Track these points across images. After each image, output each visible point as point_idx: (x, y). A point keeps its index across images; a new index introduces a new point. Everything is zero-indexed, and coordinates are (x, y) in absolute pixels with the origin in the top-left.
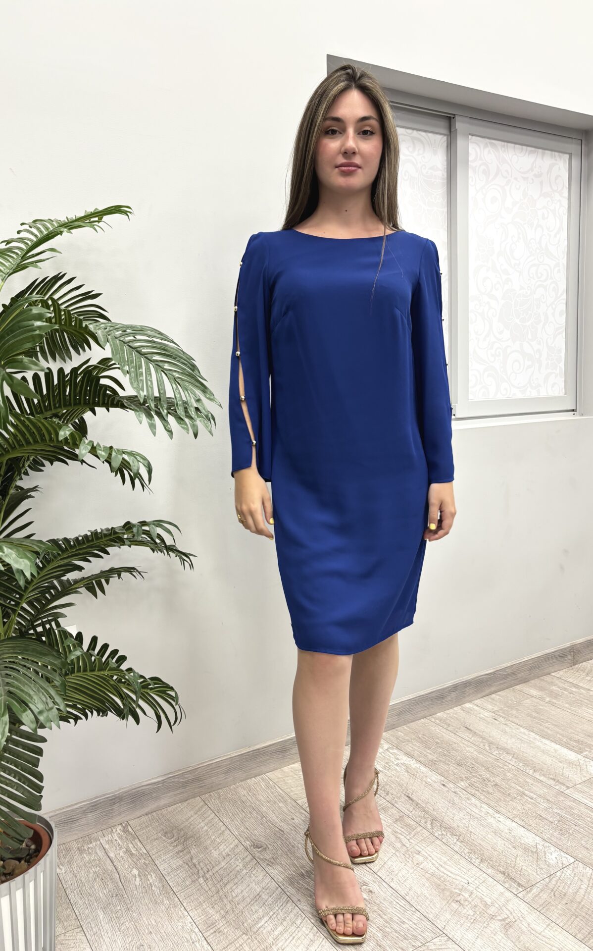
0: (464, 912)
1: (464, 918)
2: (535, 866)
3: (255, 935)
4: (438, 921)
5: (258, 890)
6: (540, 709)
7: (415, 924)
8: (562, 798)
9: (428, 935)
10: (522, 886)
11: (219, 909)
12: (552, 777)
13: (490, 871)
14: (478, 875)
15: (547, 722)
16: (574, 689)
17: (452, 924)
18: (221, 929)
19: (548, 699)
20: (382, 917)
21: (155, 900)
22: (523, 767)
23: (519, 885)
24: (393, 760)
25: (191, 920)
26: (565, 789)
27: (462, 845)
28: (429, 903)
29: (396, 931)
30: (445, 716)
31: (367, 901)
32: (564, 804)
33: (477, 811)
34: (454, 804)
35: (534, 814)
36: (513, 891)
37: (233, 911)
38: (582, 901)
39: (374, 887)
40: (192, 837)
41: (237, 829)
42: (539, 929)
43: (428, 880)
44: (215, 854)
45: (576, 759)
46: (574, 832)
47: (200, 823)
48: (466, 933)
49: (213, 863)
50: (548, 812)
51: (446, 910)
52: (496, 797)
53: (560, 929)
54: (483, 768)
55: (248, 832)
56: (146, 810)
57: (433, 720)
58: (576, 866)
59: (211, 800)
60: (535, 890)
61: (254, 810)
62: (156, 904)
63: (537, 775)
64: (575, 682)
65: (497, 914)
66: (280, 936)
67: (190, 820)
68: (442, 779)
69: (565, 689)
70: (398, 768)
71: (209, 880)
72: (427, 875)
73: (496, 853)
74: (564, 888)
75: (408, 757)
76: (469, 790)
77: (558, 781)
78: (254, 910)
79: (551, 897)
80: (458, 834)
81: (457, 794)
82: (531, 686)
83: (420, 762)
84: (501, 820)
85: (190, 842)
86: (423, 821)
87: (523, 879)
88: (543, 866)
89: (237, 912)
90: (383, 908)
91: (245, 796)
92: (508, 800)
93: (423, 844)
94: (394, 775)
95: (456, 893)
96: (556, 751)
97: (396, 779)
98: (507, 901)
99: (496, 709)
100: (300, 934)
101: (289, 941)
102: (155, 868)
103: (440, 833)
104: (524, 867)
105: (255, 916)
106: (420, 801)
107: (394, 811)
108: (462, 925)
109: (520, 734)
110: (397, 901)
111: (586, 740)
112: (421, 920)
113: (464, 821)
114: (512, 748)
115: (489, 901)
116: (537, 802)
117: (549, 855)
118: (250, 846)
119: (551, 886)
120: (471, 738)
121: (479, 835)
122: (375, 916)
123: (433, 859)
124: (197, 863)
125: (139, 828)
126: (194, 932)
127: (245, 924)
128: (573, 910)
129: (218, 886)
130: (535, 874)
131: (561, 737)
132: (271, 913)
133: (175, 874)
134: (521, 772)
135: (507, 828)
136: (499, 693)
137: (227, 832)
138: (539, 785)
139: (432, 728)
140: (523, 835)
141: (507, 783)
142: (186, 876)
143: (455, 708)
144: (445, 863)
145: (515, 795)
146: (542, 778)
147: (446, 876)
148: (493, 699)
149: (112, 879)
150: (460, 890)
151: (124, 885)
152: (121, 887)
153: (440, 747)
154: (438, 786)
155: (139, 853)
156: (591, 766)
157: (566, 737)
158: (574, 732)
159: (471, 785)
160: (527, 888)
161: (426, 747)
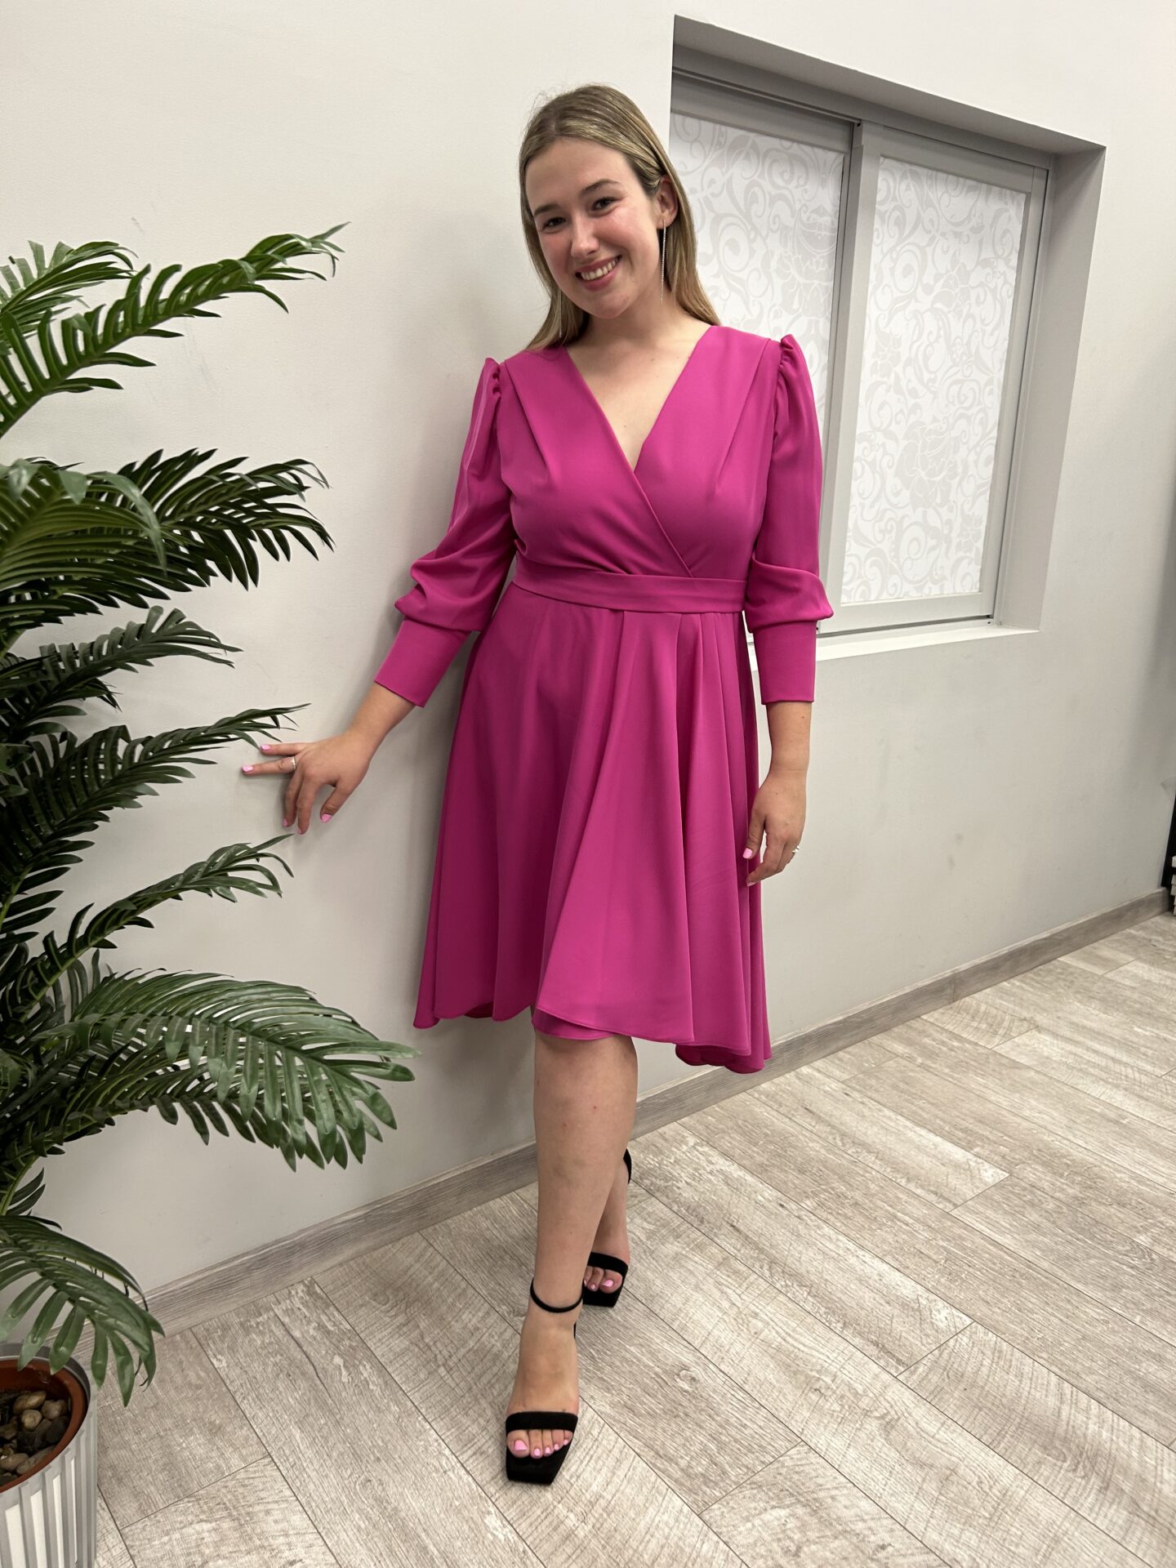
0: (827, 1407)
1: (828, 1417)
2: (918, 1332)
4: (793, 1422)
6: (910, 1077)
7: (760, 1427)
8: (949, 1223)
9: (781, 1444)
10: (904, 1363)
12: (932, 1188)
13: (857, 1341)
14: (841, 1348)
15: (922, 1098)
16: (956, 1044)
17: (813, 1426)
18: (484, 1448)
19: (920, 1060)
20: (713, 1419)
21: (377, 1406)
22: (892, 1174)
23: (899, 1361)
24: (705, 1165)
25: (435, 1436)
26: (950, 1206)
27: (815, 1302)
28: (777, 1393)
29: (736, 1441)
30: (773, 1089)
31: (689, 1394)
32: (951, 1231)
33: (831, 1246)
34: (799, 1235)
35: (912, 1249)
36: (892, 1371)
38: (986, 1384)
39: (697, 1372)
40: (417, 1299)
41: (485, 1286)
42: (932, 1429)
43: (772, 1358)
44: (457, 1327)
45: (965, 1160)
46: (968, 1277)
47: (426, 1277)
48: (833, 1439)
49: (455, 1342)
50: (931, 1245)
51: (802, 1405)
52: (857, 1224)
53: (959, 1429)
54: (836, 1177)
55: (502, 1289)
56: (340, 1258)
57: (756, 1095)
58: (974, 1330)
59: (438, 1237)
60: (921, 1370)
61: (506, 1253)
62: (380, 1412)
63: (912, 1187)
64: (955, 1031)
65: (872, 1408)
67: (410, 1273)
68: (779, 1196)
69: (943, 1043)
70: (712, 1178)
71: (454, 1369)
72: (771, 1351)
73: (863, 1313)
74: (960, 1365)
75: (726, 1159)
76: (819, 1212)
77: (941, 1196)
79: (944, 1380)
80: (808, 1285)
81: (802, 1220)
82: (894, 1038)
83: (744, 1167)
84: (867, 1260)
85: (415, 1309)
86: (757, 1265)
87: (903, 1353)
88: (929, 1332)
91: (488, 1229)
92: (874, 1227)
93: (760, 1302)
94: (708, 1190)
95: (813, 1376)
96: (936, 1146)
97: (713, 1197)
98: (885, 1388)
99: (846, 1076)
100: (600, 1451)
101: (585, 1463)
102: (369, 1353)
103: (783, 1283)
104: (904, 1334)
106: (750, 1232)
107: (714, 1250)
108: (826, 1427)
109: (885, 1120)
110: (733, 1392)
111: (976, 1129)
112: (770, 1421)
113: (815, 1263)
114: (874, 1142)
115: (860, 1389)
116: (915, 1231)
117: (936, 1313)
118: (509, 1313)
119: (942, 1363)
120: (814, 1127)
121: (838, 1285)
122: (703, 1418)
123: (776, 1325)
124: (431, 1343)
125: (331, 1287)
126: (444, 1455)
128: (975, 1399)
129: (469, 1379)
130: (920, 1344)
131: (941, 1123)
133: (401, 1362)
134: (889, 1182)
135: (876, 1272)
136: (849, 1049)
137: (470, 1291)
138: (916, 1203)
139: (757, 1109)
140: (899, 1283)
141: (871, 1201)
142: (419, 1365)
143: (788, 1076)
144: (794, 1330)
145: (884, 1220)
146: (919, 1191)
147: (796, 1350)
148: (840, 1060)
149: (303, 1374)
150: (819, 1372)
151: (325, 1382)
152: (321, 1387)
153: (771, 1142)
154: (773, 1207)
155: (339, 1329)
156: (986, 1171)
157: (950, 1123)
158: (958, 1114)
159: (821, 1205)
160: (910, 1366)
161: (750, 1142)
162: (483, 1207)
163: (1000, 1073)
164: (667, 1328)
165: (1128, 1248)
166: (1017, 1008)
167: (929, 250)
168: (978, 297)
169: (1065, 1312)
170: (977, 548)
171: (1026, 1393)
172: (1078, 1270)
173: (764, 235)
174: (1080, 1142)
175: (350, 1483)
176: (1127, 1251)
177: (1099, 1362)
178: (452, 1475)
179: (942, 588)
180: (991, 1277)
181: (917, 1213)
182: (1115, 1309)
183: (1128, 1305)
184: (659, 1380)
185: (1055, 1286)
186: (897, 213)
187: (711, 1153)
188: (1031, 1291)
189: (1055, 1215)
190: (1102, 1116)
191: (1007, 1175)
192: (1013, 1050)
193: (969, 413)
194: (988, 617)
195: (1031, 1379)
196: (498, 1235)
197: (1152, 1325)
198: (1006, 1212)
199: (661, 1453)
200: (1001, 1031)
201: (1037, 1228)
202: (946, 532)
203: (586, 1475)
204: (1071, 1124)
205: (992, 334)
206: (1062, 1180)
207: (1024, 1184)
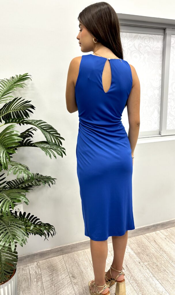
21: (38, 291)
27: (138, 288)
30: (149, 235)
33: (147, 275)
34: (140, 271)
35: (166, 279)
41: (70, 269)
44: (60, 277)
49: (58, 281)
52: (155, 270)
54: (155, 258)
55: (72, 271)
56: (45, 258)
57: (144, 236)
59: (65, 257)
61: (77, 263)
63: (172, 263)
67: (57, 264)
68: (140, 260)
71: (55, 287)
76: (148, 266)
80: (138, 283)
81: (143, 267)
83: (135, 252)
84: (154, 280)
85: (54, 272)
91: (76, 257)
92: (159, 272)
99: (167, 234)
102: (41, 279)
103: (132, 282)
106: (130, 268)
109: (172, 246)
113: (141, 278)
114: (167, 251)
116: (169, 275)
118: (71, 276)
120: (155, 245)
121: (145, 285)
124: (54, 280)
125: (41, 264)
129: (57, 289)
133: (46, 283)
134: (167, 261)
135: (155, 283)
136: (170, 228)
137: (66, 270)
139: (143, 239)
140: (159, 287)
141: (161, 266)
142: (49, 284)
143: (153, 232)
145: (162, 271)
148: (167, 230)
149: (28, 281)
151: (31, 284)
153: (143, 247)
154: (137, 263)
155: (39, 273)
161: (138, 247)
162: (77, 252)
173: (143, 54)
187: (129, 248)
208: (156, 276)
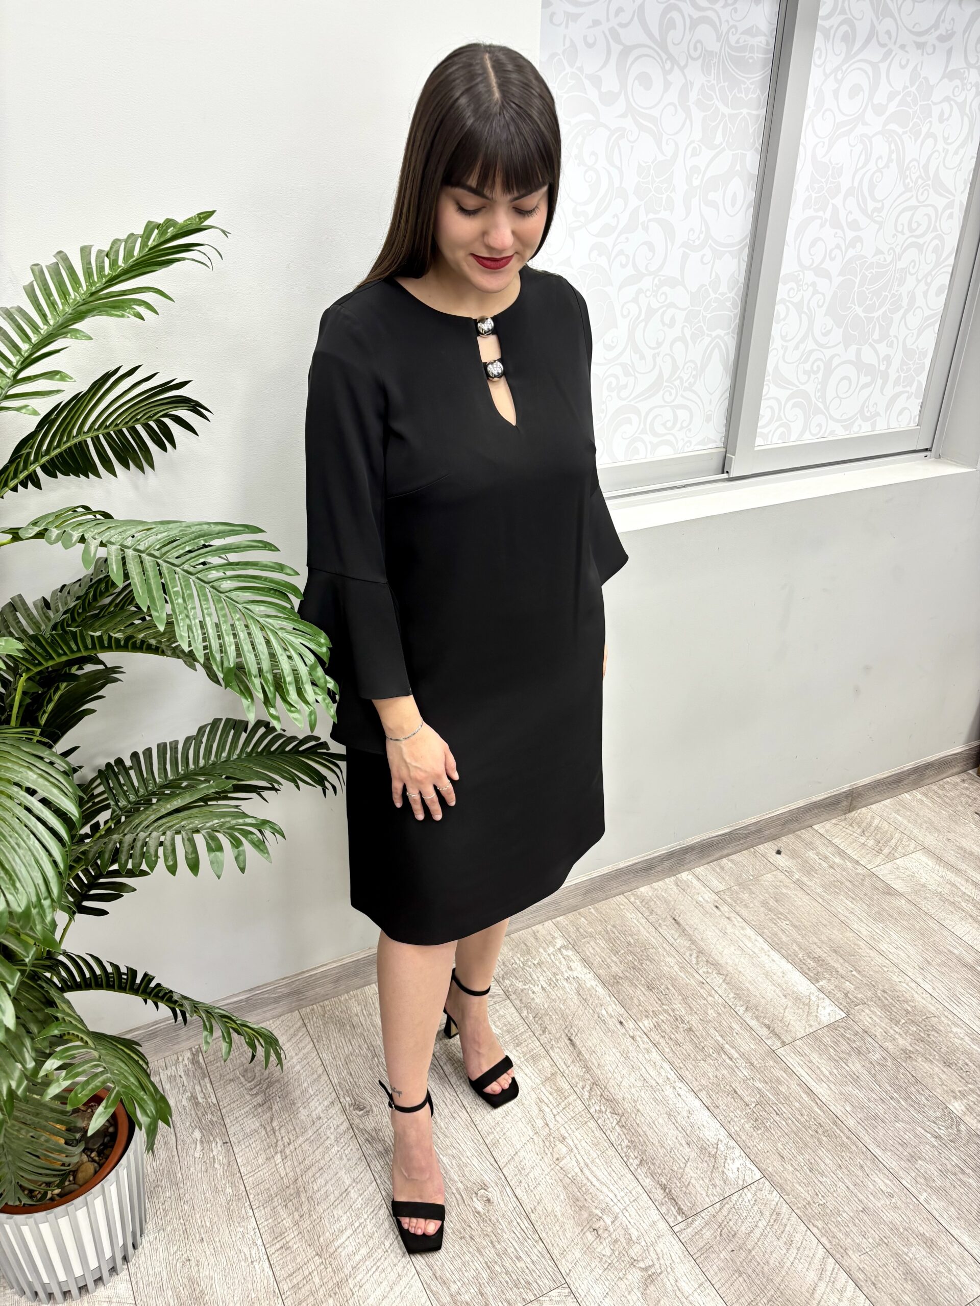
0: (599, 1250)
1: (597, 1261)
2: (707, 1181)
3: (331, 1259)
4: (563, 1260)
5: (347, 1183)
6: (782, 893)
7: (533, 1262)
8: (772, 1063)
10: (683, 1213)
11: (294, 1209)
12: (767, 1022)
13: (647, 1182)
14: (630, 1187)
15: (785, 918)
16: (837, 860)
17: (580, 1269)
18: (290, 1244)
19: (798, 876)
20: (494, 1246)
21: (215, 1185)
22: (733, 1000)
23: (680, 1211)
24: (564, 970)
25: (255, 1224)
26: (779, 1045)
27: (621, 1133)
28: (558, 1228)
29: (507, 1273)
30: (650, 894)
31: (481, 1216)
32: (772, 1073)
33: (653, 1073)
34: (627, 1058)
35: (728, 1087)
36: (670, 1220)
37: (310, 1215)
38: (753, 1249)
39: (494, 1193)
40: (278, 1081)
41: (339, 1074)
42: (687, 1288)
43: (565, 1188)
44: (303, 1113)
45: (807, 993)
46: (772, 1126)
47: (291, 1058)
48: (594, 1285)
49: (297, 1130)
50: (747, 1085)
51: (577, 1244)
52: (685, 1052)
53: (714, 1294)
54: (680, 997)
55: (352, 1080)
57: (632, 899)
58: (761, 1186)
59: (313, 1018)
60: (698, 1222)
62: (216, 1192)
63: (748, 1017)
64: (841, 846)
65: (640, 1258)
66: (361, 1263)
68: (621, 1013)
69: (826, 858)
70: (567, 985)
71: (288, 1158)
72: (566, 1181)
73: (662, 1151)
74: (736, 1223)
75: (585, 967)
76: (653, 1035)
77: (773, 1031)
78: (336, 1216)
79: (716, 1238)
80: (620, 1112)
81: (636, 1041)
83: (598, 976)
84: (682, 1093)
85: (274, 1090)
86: (580, 1085)
87: (687, 1202)
88: (717, 1182)
89: (316, 1218)
90: (499, 1232)
91: (357, 1015)
92: (699, 1058)
93: (572, 1126)
94: (559, 998)
95: (597, 1215)
96: (784, 974)
97: (562, 1006)
98: (658, 1237)
99: (721, 887)
100: (386, 1264)
101: (371, 1273)
102: (224, 1130)
103: (598, 1108)
104: (693, 1181)
105: (337, 1225)
106: (584, 1048)
107: (546, 1063)
109: (744, 939)
110: (519, 1220)
111: (829, 958)
112: (543, 1257)
113: (633, 1090)
114: (727, 963)
115: (635, 1234)
116: (737, 1067)
117: (730, 1162)
118: (350, 1106)
119: (720, 1218)
120: (676, 940)
121: (648, 1118)
122: (485, 1243)
123: (579, 1153)
124: (277, 1128)
125: (211, 1059)
126: (256, 1245)
127: (321, 1239)
128: (739, 1263)
129: (298, 1170)
130: (704, 1194)
131: (797, 949)
132: (357, 1224)
133: (247, 1144)
134: (728, 1008)
135: (687, 1108)
136: (733, 857)
137: (325, 1077)
138: (746, 1035)
139: (629, 915)
140: (705, 1123)
141: (704, 1028)
142: (261, 1149)
143: (667, 880)
144: (593, 1162)
145: (711, 1051)
146: (753, 1023)
147: (589, 1184)
148: (722, 868)
149: (166, 1144)
150: (603, 1211)
151: (180, 1155)
152: (176, 1159)
153: (631, 952)
154: (612, 1023)
155: (207, 1102)
156: (824, 1008)
157: (805, 950)
158: (816, 940)
159: (657, 1026)
160: (687, 1216)
161: (612, 951)
162: (358, 992)
163: (871, 899)
164: (481, 1140)
165: (938, 1114)
166: (910, 825)
167: (883, 67)
168: (942, 113)
169: (854, 1178)
170: (919, 382)
171: (789, 1264)
172: (881, 1132)
173: (682, 63)
174: (927, 987)
175: (173, 1259)
176: (936, 1118)
177: (871, 1240)
178: (257, 1267)
179: (874, 425)
180: (794, 1128)
181: (745, 1048)
182: (904, 1182)
183: (919, 1179)
184: (458, 1197)
185: (854, 1148)
186: (845, 28)
187: (574, 958)
188: (828, 1150)
189: (877, 1068)
190: (960, 960)
191: (844, 1015)
192: (891, 872)
193: (921, 241)
194: (926, 450)
195: (798, 1249)
196: (363, 1023)
197: (936, 1205)
198: (830, 1058)
199: (437, 1275)
200: (886, 851)
201: (856, 1079)
202: (883, 368)
203: (367, 1286)
204: (925, 965)
205: (956, 153)
206: (897, 1029)
207: (856, 1028)
208: (687, 1075)
